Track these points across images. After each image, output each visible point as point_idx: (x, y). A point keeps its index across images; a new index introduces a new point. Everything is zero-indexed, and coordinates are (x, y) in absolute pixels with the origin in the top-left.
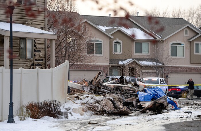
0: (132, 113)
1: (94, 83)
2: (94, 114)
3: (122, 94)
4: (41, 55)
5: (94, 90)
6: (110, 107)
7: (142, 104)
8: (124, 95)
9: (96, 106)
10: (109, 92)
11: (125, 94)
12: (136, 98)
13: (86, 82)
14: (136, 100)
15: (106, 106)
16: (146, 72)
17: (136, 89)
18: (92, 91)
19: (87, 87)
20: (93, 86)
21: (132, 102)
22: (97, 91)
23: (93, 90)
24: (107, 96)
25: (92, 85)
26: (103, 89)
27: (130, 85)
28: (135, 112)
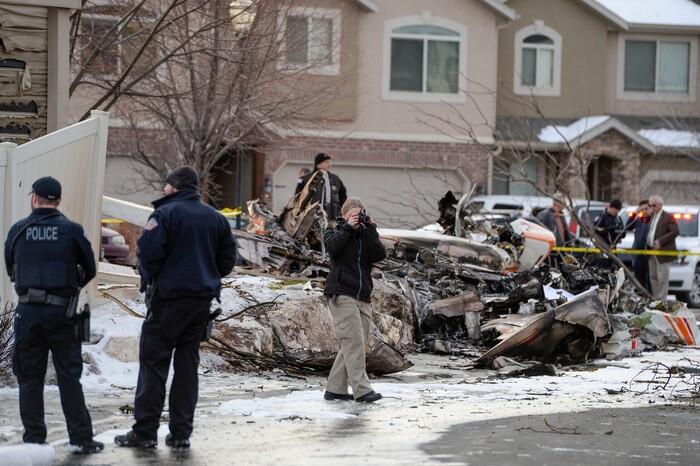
0: (411, 364)
1: (294, 223)
2: (221, 368)
3: (425, 278)
4: (29, 84)
5: (289, 257)
6: (321, 338)
7: (499, 328)
8: (433, 282)
9: (243, 330)
11: (439, 277)
12: (479, 300)
13: (260, 219)
14: (479, 306)
15: (297, 330)
16: (664, 183)
17: (505, 255)
18: (280, 262)
19: (256, 242)
20: (286, 238)
21: (462, 319)
22: (303, 260)
23: (282, 255)
25: (281, 233)
27: (477, 239)
28: (450, 363)
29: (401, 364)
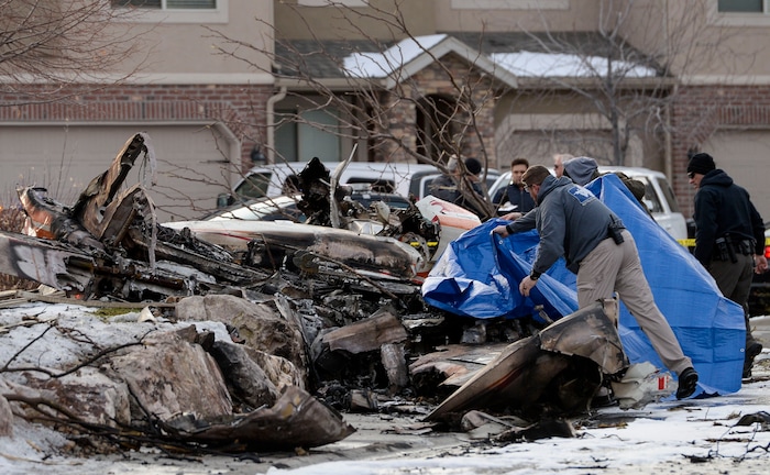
0: (352, 430)
1: (100, 218)
2: (65, 451)
3: (306, 295)
5: (98, 272)
6: (194, 395)
7: (441, 367)
8: (318, 301)
9: (84, 389)
10: (211, 280)
11: (327, 291)
12: (400, 325)
13: (42, 214)
14: (400, 333)
15: (160, 385)
16: (539, 132)
17: (414, 254)
18: (84, 280)
19: (44, 250)
20: (89, 241)
21: (377, 355)
22: (119, 276)
23: (86, 269)
24: (190, 311)
25: (80, 234)
26: (160, 257)
27: (368, 229)
28: (387, 426)
29: (338, 430)
